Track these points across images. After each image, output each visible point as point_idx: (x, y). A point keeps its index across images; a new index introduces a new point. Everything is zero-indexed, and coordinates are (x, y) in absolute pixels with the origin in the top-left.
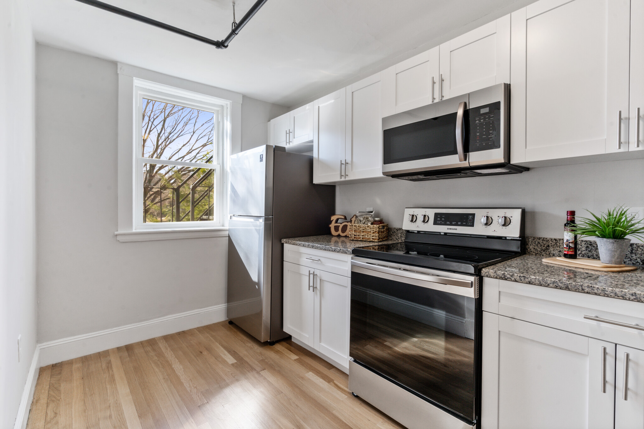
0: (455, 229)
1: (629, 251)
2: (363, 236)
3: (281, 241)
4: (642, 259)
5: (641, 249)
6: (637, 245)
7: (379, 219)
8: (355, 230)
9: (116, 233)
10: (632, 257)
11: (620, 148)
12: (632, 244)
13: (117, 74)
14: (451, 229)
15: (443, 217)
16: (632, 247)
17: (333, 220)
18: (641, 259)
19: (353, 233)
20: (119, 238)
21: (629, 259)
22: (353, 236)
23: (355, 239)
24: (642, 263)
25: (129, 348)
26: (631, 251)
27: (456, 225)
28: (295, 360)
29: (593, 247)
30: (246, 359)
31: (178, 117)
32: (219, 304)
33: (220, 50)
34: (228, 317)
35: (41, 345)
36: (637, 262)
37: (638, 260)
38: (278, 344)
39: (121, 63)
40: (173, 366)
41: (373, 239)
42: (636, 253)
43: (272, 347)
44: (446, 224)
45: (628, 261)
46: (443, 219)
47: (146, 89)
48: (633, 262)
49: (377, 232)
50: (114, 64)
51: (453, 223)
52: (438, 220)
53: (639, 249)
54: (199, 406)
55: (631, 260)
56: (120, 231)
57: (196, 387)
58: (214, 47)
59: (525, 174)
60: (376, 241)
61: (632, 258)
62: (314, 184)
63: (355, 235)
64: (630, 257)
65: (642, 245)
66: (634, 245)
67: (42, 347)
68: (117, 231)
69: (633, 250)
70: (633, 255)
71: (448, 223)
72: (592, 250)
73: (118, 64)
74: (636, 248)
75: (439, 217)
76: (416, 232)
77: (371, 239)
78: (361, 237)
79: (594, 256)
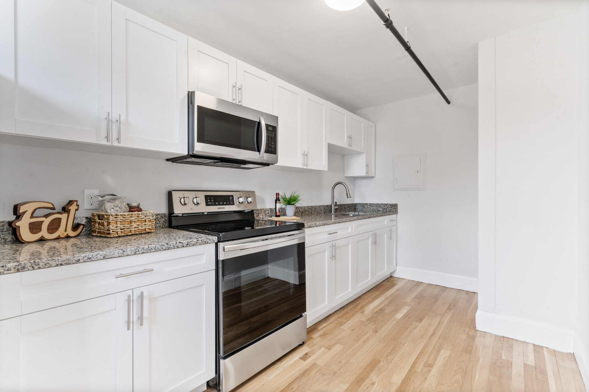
0: (223, 208)
14: (220, 208)
15: (212, 199)
17: (24, 213)
27: (223, 204)
44: (215, 205)
46: (212, 200)
51: (221, 203)
52: (209, 202)
60: (152, 231)
71: (217, 203)
75: (209, 199)
76: (181, 215)
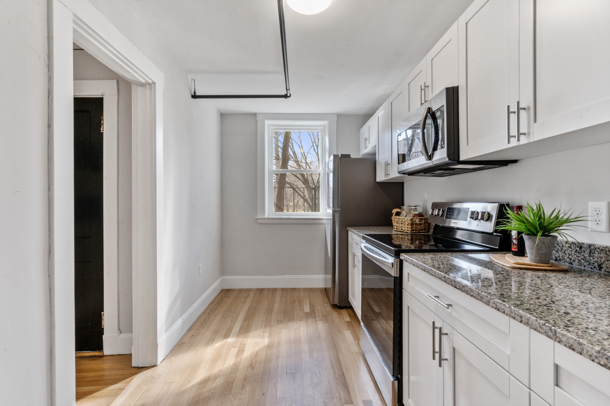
0: (456, 223)
1: (587, 253)
2: (401, 227)
3: (346, 229)
4: (599, 264)
5: (597, 251)
6: (595, 246)
7: (418, 212)
8: (397, 222)
9: (256, 218)
10: (590, 260)
11: (509, 143)
12: (590, 245)
13: (257, 121)
16: (590, 249)
17: (393, 213)
18: (597, 264)
19: (396, 224)
20: (258, 221)
21: (588, 263)
22: (396, 227)
23: (397, 230)
24: (599, 268)
25: (262, 290)
26: (589, 253)
27: (458, 219)
28: (346, 321)
29: (559, 247)
30: (316, 312)
31: (299, 138)
32: (320, 275)
33: (287, 99)
34: (325, 285)
35: (223, 277)
36: (595, 267)
37: (595, 265)
38: (345, 310)
39: (258, 113)
40: (275, 304)
41: (407, 230)
42: (593, 256)
43: (339, 310)
44: (452, 218)
45: (587, 264)
46: (451, 213)
47: (274, 125)
48: (591, 266)
49: (410, 224)
50: (255, 114)
52: (448, 215)
53: (596, 252)
54: (271, 326)
55: (589, 264)
56: (259, 217)
57: (277, 317)
58: (284, 99)
59: (510, 167)
61: (590, 262)
62: (377, 182)
63: (397, 227)
64: (589, 260)
65: (598, 247)
66: (591, 246)
67: (223, 278)
68: (257, 216)
69: (591, 252)
70: (591, 258)
72: (559, 250)
73: (257, 114)
74: (593, 250)
75: (449, 212)
77: (406, 231)
78: (400, 228)
79: (560, 257)
